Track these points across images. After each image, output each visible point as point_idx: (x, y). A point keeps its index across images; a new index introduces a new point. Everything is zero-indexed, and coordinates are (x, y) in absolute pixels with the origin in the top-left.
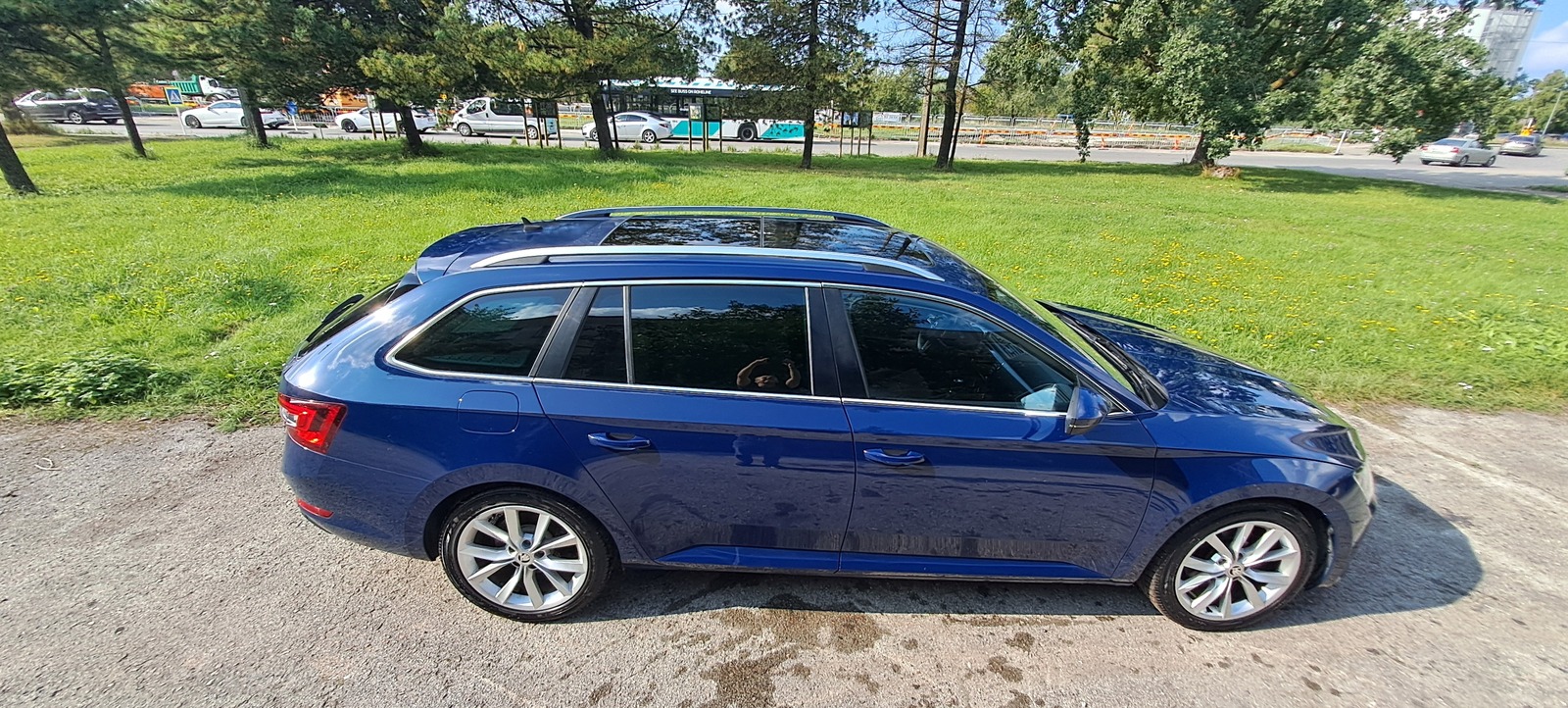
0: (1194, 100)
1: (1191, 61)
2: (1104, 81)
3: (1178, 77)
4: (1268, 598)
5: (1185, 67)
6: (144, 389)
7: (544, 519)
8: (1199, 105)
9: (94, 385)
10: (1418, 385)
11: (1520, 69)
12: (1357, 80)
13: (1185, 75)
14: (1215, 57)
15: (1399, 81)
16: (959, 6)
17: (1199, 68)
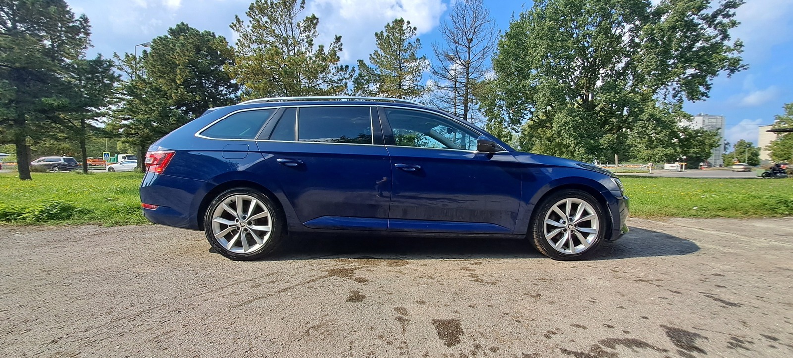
0: (572, 141)
1: (566, 123)
2: (531, 137)
3: (562, 130)
4: (590, 242)
5: (564, 126)
6: (71, 215)
7: (254, 202)
8: (574, 143)
9: (48, 211)
10: (675, 210)
11: (725, 140)
12: (641, 130)
13: (565, 129)
14: (577, 121)
15: (659, 129)
16: (463, 108)
17: (570, 126)
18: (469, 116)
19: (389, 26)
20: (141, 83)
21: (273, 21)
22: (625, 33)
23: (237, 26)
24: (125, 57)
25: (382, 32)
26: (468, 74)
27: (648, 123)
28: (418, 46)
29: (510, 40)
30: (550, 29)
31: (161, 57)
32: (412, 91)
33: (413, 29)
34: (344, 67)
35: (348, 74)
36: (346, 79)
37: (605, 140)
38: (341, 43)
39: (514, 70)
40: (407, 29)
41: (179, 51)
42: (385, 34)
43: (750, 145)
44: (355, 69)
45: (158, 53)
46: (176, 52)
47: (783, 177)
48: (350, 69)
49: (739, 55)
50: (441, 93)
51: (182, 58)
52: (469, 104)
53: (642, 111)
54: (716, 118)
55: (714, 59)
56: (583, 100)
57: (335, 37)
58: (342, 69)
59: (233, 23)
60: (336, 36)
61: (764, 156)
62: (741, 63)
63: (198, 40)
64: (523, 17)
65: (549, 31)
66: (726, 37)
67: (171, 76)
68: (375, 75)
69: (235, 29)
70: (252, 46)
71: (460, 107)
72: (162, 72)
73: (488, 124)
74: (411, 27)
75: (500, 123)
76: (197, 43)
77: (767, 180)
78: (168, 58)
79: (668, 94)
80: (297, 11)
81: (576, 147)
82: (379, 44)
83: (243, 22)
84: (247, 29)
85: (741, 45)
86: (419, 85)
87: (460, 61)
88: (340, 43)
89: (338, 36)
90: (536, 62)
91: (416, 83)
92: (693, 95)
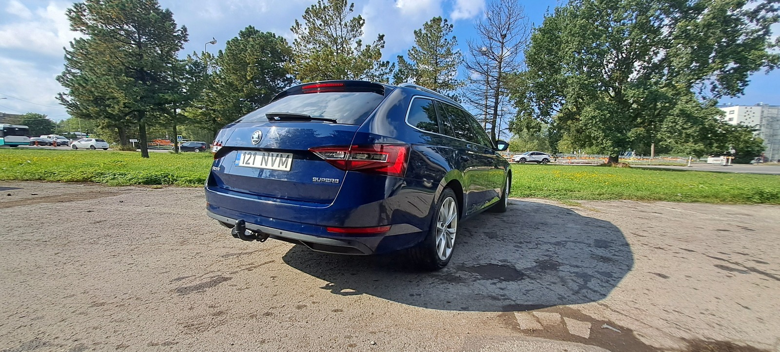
0: (600, 133)
1: (593, 117)
2: (560, 128)
3: (588, 124)
5: (591, 119)
8: (602, 135)
12: (671, 124)
13: (592, 123)
14: (605, 115)
15: (689, 124)
16: (494, 100)
17: (598, 119)
18: (499, 108)
19: (428, 24)
20: (218, 79)
21: (326, 22)
22: (664, 26)
23: (297, 29)
24: (201, 55)
25: (420, 29)
26: (500, 68)
27: (678, 118)
28: (454, 43)
29: (543, 35)
30: (581, 27)
31: (234, 56)
32: (446, 85)
33: (449, 26)
34: (385, 62)
35: (388, 69)
36: (386, 73)
37: (633, 134)
38: (384, 41)
39: (545, 65)
40: (444, 27)
41: (249, 52)
42: (424, 32)
44: (395, 65)
45: (232, 53)
46: (247, 52)
48: (391, 64)
50: (474, 86)
51: (252, 57)
52: (500, 97)
55: (752, 56)
56: (616, 92)
57: (378, 36)
58: (383, 65)
59: (293, 27)
60: (379, 34)
63: (264, 41)
64: (557, 11)
66: (767, 32)
67: (242, 73)
68: (413, 70)
69: (295, 31)
70: (308, 46)
71: (491, 100)
72: (235, 69)
73: (518, 115)
74: (448, 25)
75: (530, 115)
76: (263, 44)
78: (239, 57)
79: (705, 88)
80: (346, 13)
81: (603, 139)
82: (418, 41)
83: (301, 25)
84: (304, 31)
86: (453, 79)
87: (493, 56)
88: (382, 41)
89: (381, 35)
90: (567, 58)
91: (450, 77)
92: (731, 91)
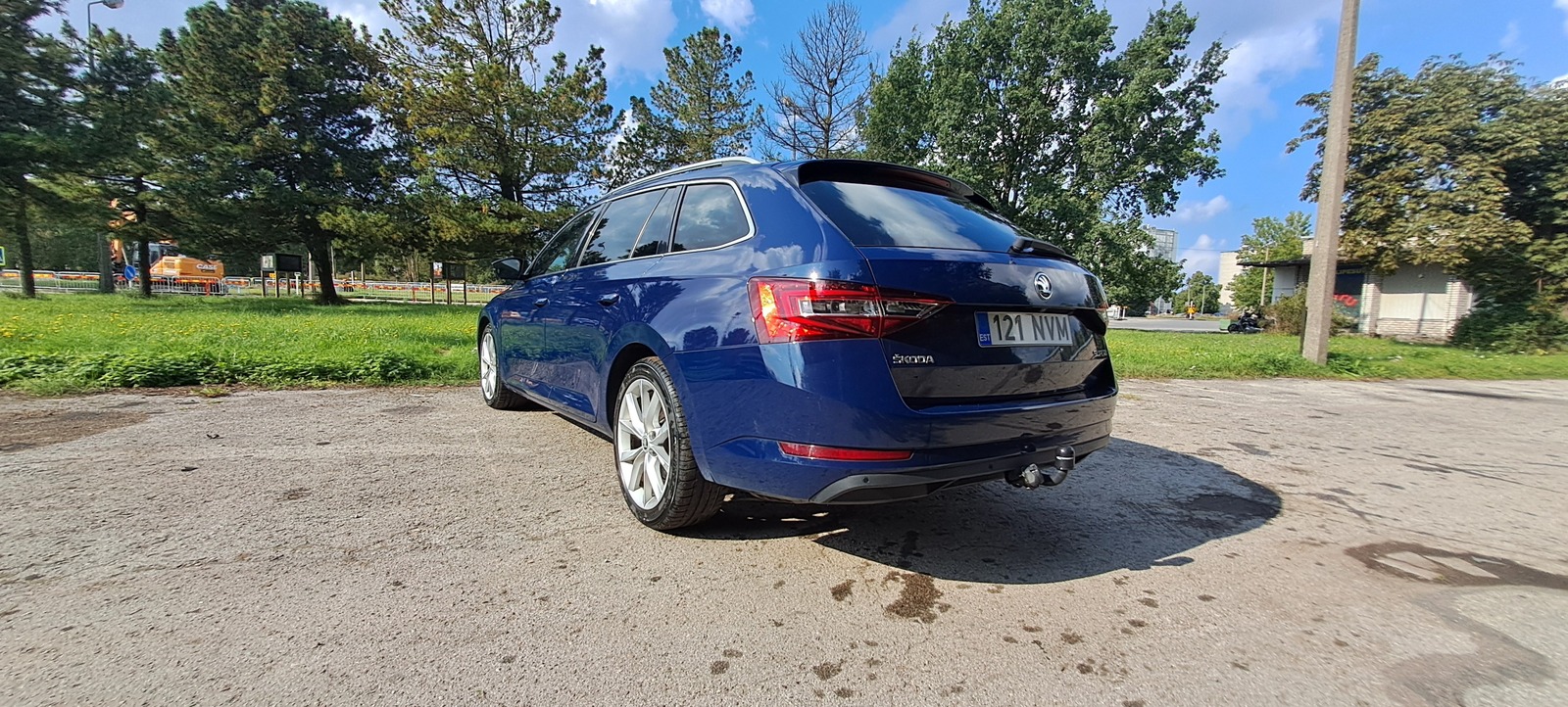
19: (693, 40)
22: (1064, 96)
25: (678, 48)
29: (896, 90)
31: (218, 52)
33: (735, 49)
35: (611, 123)
38: (603, 63)
40: (724, 49)
41: (267, 45)
42: (685, 54)
43: (1208, 280)
45: (207, 42)
47: (1255, 332)
48: (616, 114)
49: (1214, 155)
51: (274, 59)
53: (1088, 226)
54: (1166, 235)
55: (1184, 158)
57: (590, 49)
58: (601, 113)
60: (592, 46)
61: (1225, 298)
62: (1217, 166)
63: (303, 23)
65: (965, 87)
66: (1200, 125)
67: (245, 96)
68: (665, 129)
69: (391, 10)
72: (221, 84)
77: (1235, 336)
82: (671, 71)
85: (1218, 141)
88: (598, 62)
89: (597, 47)
92: (1157, 206)
